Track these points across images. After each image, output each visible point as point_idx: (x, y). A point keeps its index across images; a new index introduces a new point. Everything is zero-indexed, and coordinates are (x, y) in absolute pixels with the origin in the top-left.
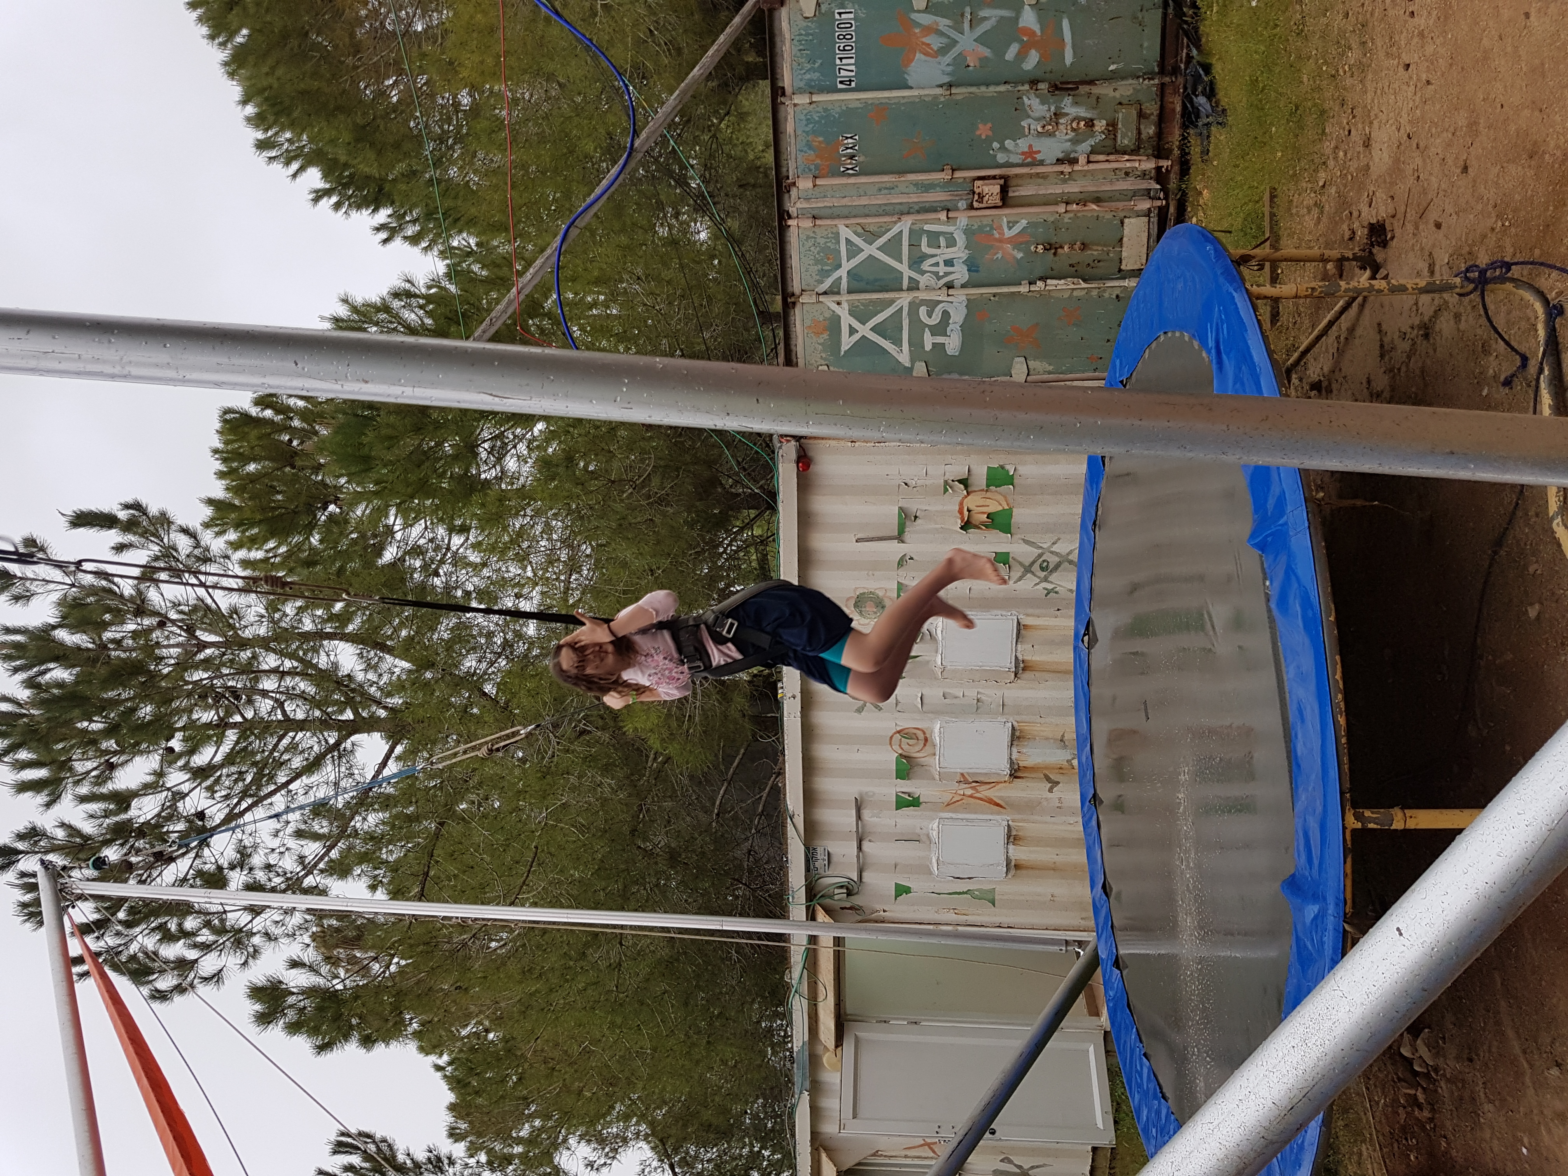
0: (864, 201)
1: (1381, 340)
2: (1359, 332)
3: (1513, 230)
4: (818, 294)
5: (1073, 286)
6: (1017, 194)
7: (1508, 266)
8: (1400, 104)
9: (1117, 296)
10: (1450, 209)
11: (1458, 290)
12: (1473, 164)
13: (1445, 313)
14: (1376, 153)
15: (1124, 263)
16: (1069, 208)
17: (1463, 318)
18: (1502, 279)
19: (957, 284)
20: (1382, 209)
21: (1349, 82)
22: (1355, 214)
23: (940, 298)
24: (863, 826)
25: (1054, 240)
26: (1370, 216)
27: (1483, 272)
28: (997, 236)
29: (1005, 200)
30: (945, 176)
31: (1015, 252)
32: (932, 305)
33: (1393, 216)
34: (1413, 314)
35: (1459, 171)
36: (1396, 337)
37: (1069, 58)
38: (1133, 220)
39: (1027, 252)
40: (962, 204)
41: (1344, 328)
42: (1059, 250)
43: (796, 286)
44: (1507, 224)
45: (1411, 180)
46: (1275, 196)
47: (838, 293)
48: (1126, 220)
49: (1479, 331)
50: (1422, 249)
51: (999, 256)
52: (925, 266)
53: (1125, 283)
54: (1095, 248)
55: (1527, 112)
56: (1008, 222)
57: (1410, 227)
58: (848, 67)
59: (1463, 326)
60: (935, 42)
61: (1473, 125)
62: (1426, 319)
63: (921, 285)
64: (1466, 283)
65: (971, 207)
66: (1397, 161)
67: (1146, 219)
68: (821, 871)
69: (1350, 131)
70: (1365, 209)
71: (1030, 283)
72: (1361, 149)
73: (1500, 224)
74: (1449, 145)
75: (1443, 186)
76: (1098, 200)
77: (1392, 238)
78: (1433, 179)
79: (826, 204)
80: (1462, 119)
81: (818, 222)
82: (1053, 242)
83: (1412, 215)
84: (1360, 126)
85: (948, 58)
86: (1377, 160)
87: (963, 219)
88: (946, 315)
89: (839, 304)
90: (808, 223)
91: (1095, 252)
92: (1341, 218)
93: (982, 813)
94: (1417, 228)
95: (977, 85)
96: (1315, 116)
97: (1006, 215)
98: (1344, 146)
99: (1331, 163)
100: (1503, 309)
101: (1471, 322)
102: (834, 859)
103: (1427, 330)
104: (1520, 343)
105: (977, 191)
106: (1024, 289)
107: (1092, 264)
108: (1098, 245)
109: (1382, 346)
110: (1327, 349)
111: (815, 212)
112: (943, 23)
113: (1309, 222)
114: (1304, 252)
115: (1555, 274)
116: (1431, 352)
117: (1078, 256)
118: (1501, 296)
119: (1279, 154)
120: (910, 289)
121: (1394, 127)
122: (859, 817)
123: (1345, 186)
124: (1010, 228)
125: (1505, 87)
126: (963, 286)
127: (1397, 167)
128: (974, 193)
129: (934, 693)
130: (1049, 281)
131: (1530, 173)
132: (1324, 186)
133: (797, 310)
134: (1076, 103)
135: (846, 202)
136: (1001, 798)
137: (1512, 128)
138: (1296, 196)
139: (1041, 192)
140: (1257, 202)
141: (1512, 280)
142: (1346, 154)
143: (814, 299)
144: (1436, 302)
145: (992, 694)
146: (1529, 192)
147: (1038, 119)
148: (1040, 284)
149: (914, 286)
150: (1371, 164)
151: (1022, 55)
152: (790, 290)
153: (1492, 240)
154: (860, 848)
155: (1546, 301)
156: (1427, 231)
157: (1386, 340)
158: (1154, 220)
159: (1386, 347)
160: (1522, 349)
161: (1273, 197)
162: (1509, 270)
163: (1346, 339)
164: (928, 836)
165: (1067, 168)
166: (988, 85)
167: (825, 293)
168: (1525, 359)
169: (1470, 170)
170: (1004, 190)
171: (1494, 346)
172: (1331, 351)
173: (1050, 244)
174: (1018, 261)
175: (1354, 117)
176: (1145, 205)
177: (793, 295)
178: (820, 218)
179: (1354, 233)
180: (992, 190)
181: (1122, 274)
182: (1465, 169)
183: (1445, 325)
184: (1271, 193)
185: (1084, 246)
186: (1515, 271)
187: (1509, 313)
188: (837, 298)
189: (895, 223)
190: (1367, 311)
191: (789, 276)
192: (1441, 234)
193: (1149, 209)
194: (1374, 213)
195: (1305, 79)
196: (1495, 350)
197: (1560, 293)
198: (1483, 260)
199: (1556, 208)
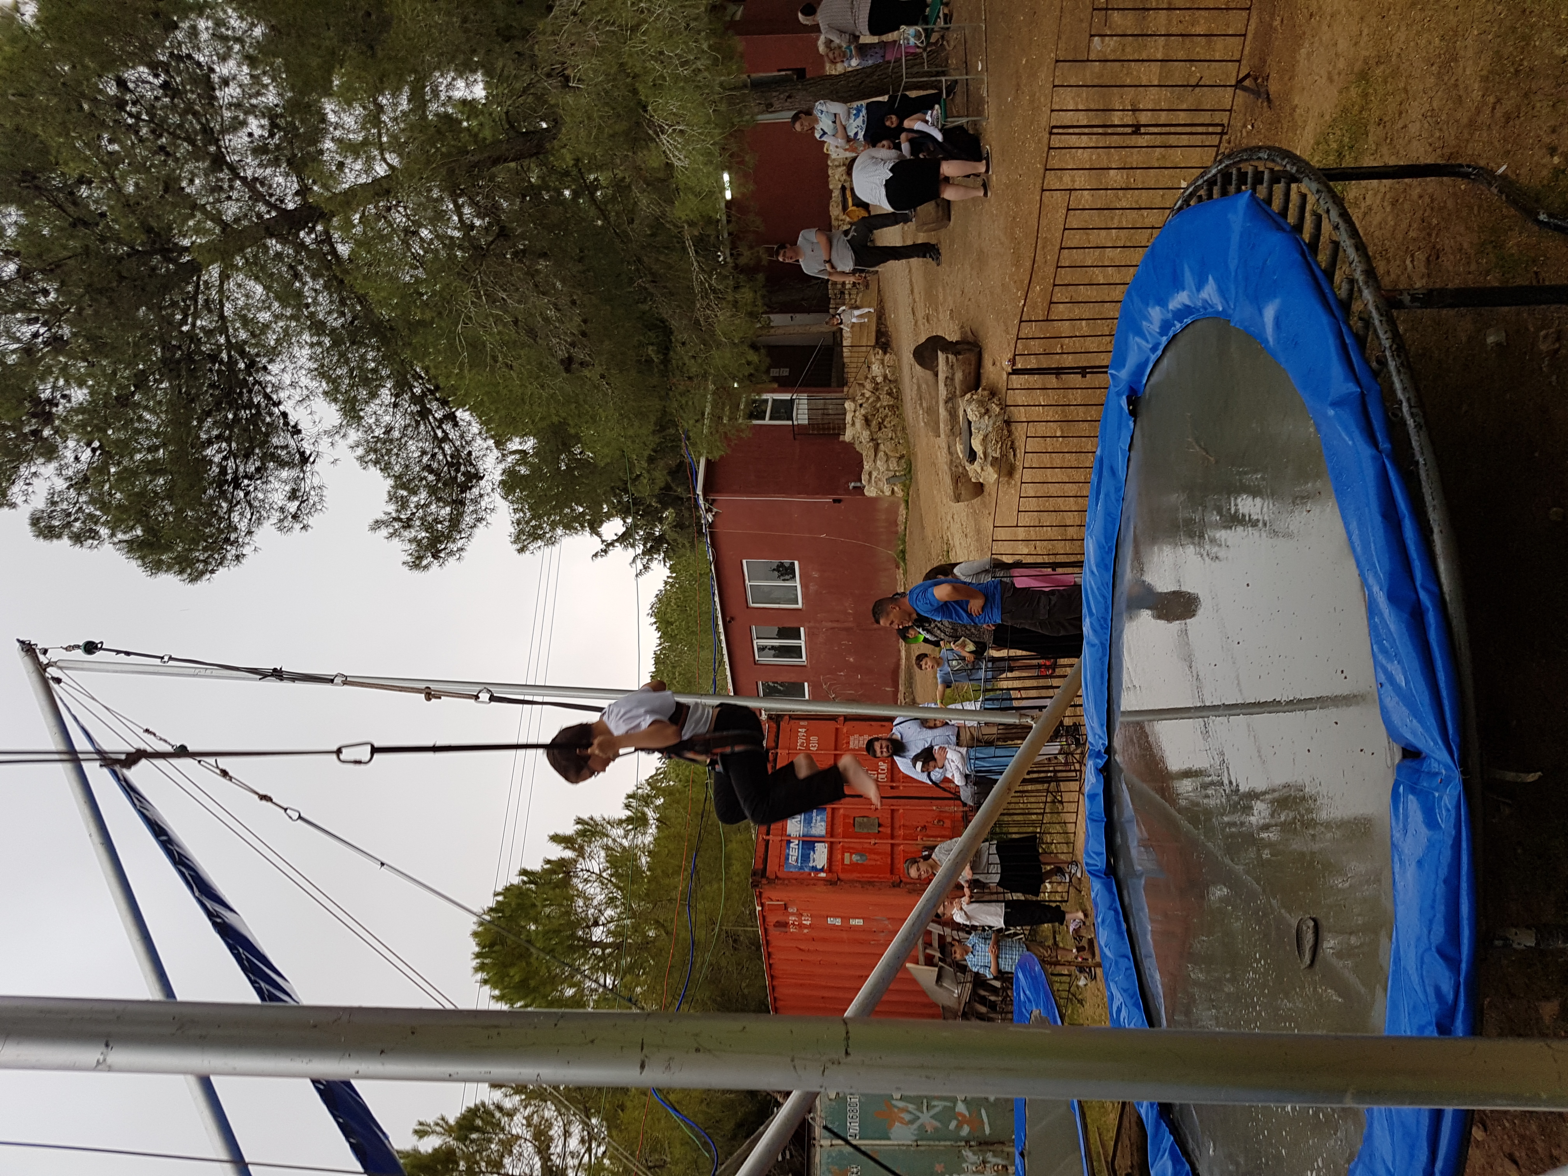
37: (987, 1129)
60: (907, 1117)
85: (915, 1126)
112: (911, 1107)
147: (972, 1164)
151: (959, 1127)
166: (939, 1141)
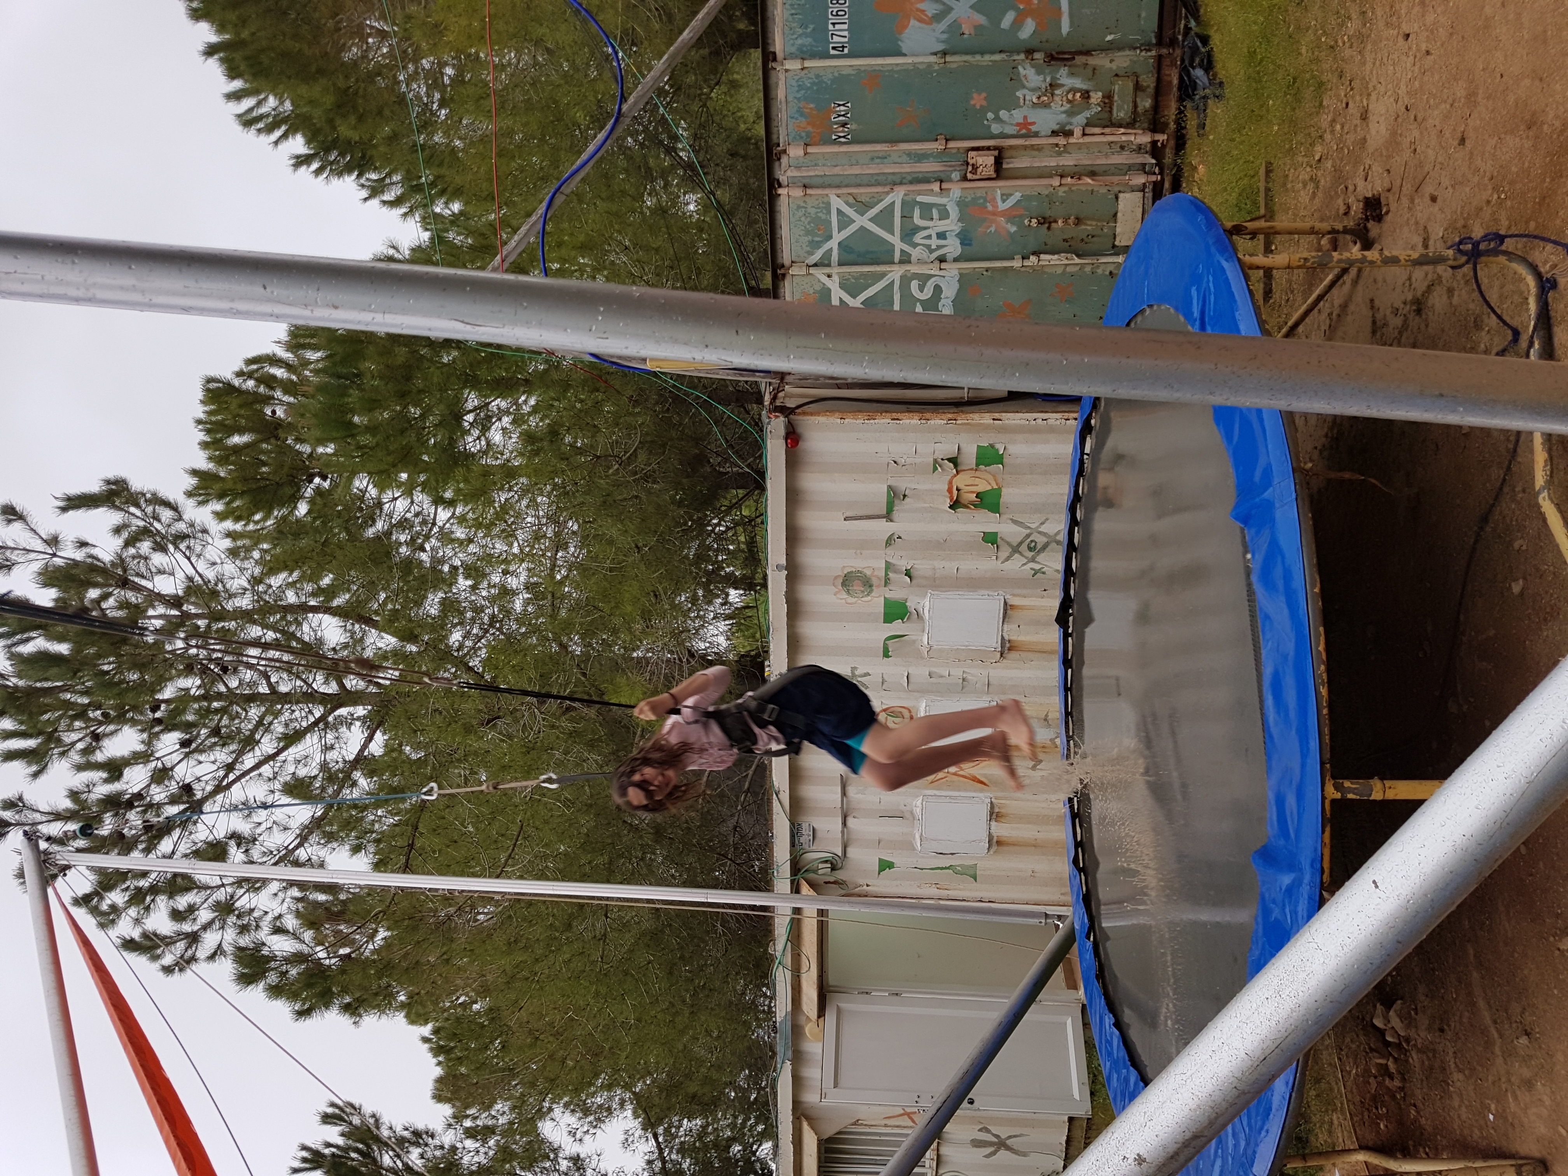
0: (856, 170)
1: (1373, 316)
2: (1352, 308)
3: (1509, 203)
4: (808, 266)
5: (1066, 262)
6: (1011, 166)
7: (1501, 239)
8: (1398, 75)
9: (1111, 273)
10: (1446, 182)
11: (1451, 263)
12: (1471, 135)
13: (1438, 288)
14: (1373, 126)
15: (1118, 239)
16: (1064, 181)
17: (1456, 293)
18: (1496, 252)
19: (950, 257)
20: (1378, 182)
21: (1348, 53)
22: (1351, 188)
23: (932, 272)
24: (848, 802)
25: (1048, 213)
26: (1365, 189)
27: (1476, 244)
28: (990, 208)
29: (999, 172)
30: (939, 146)
31: (1009, 225)
32: (924, 279)
33: (1389, 190)
34: (1406, 290)
35: (1456, 143)
36: (1388, 312)
37: (1065, 28)
38: (1127, 195)
39: (1021, 226)
40: (956, 176)
41: (1337, 302)
42: (1054, 225)
43: (786, 257)
44: (1503, 196)
45: (1407, 154)
46: (1271, 171)
47: (829, 265)
48: (1121, 195)
49: (1472, 306)
50: (1417, 223)
51: (993, 229)
52: (918, 238)
53: (1120, 259)
54: (1089, 222)
55: (1527, 82)
56: (1002, 195)
57: (1405, 201)
58: (840, 34)
59: (1455, 300)
60: (930, 8)
61: (1471, 96)
62: (1419, 294)
63: (914, 259)
64: (1458, 256)
65: (965, 179)
66: (1394, 133)
67: (1140, 194)
68: (805, 846)
69: (1347, 104)
70: (1361, 184)
71: (1023, 258)
72: (1358, 122)
73: (1495, 196)
74: (1446, 117)
75: (1440, 159)
76: (1092, 174)
77: (1387, 213)
78: (1430, 152)
79: (817, 173)
80: (1460, 90)
81: (809, 191)
82: (1047, 215)
83: (1407, 188)
84: (1358, 98)
85: (943, 25)
86: (1373, 132)
87: (956, 190)
88: (938, 289)
89: (829, 276)
90: (798, 193)
91: (1088, 227)
92: (1336, 193)
93: (966, 790)
94: (1412, 201)
95: (972, 53)
96: (1312, 89)
97: (1000, 188)
98: (1341, 119)
99: (1328, 137)
100: (1497, 283)
101: (1465, 297)
102: (819, 834)
103: (1419, 306)
104: (1512, 318)
105: (971, 162)
106: (1017, 263)
107: (1086, 240)
108: (1093, 219)
109: (1374, 322)
110: (1319, 326)
111: (806, 181)
113: (1304, 197)
114: (1299, 225)
115: (1549, 247)
116: (1423, 326)
117: (1073, 231)
118: (1495, 269)
119: (1276, 128)
120: (901, 262)
121: (1392, 100)
122: (844, 793)
123: (1342, 160)
124: (1004, 201)
125: (1506, 56)
126: (956, 260)
127: (1393, 140)
128: (968, 164)
129: (920, 672)
130: (1042, 256)
131: (1528, 144)
132: (1319, 160)
133: (787, 283)
134: (1072, 74)
135: (837, 170)
136: (985, 776)
137: (1511, 98)
138: (1292, 171)
139: (1036, 165)
140: (1253, 177)
141: (1505, 253)
142: (1342, 128)
143: (804, 271)
144: (1430, 277)
145: (977, 673)
146: (1527, 164)
147: (1033, 90)
148: (1033, 259)
149: (906, 259)
150: (1368, 137)
151: (1018, 23)
152: (780, 261)
153: (1487, 212)
154: (844, 824)
155: (1538, 275)
156: (1422, 205)
157: (1379, 316)
158: (1149, 195)
159: (1378, 323)
160: (1514, 323)
161: (1268, 172)
162: (1502, 242)
163: (1339, 315)
164: (912, 813)
165: (1061, 141)
166: (982, 53)
167: (815, 265)
168: (1516, 333)
169: (1467, 142)
170: (998, 162)
171: (1486, 321)
172: (1323, 328)
173: (1044, 218)
174: (1012, 235)
175: (1352, 89)
176: (1140, 180)
177: (783, 266)
178: (811, 187)
179: (1349, 207)
180: (986, 161)
181: (1116, 250)
182: (1462, 141)
183: (1438, 301)
184: (1267, 167)
185: (1079, 221)
186: (1509, 245)
187: (1502, 286)
188: (827, 270)
189: (888, 193)
190: (1360, 288)
191: (779, 246)
192: (1435, 208)
193: (1144, 184)
194: (1370, 187)
195: (1304, 51)
196: (1487, 325)
197: (1554, 266)
198: (1478, 233)
199: (1553, 180)
